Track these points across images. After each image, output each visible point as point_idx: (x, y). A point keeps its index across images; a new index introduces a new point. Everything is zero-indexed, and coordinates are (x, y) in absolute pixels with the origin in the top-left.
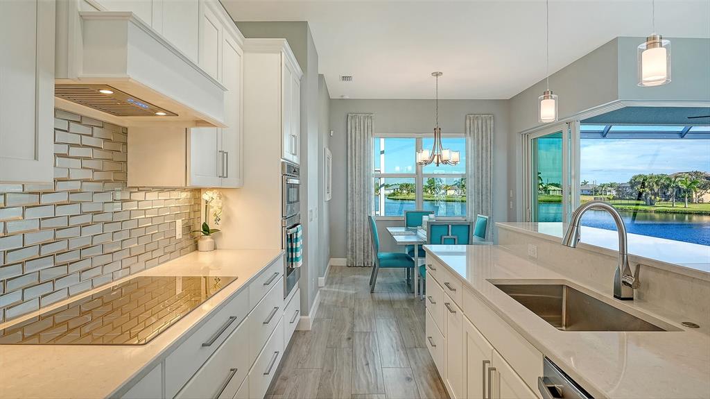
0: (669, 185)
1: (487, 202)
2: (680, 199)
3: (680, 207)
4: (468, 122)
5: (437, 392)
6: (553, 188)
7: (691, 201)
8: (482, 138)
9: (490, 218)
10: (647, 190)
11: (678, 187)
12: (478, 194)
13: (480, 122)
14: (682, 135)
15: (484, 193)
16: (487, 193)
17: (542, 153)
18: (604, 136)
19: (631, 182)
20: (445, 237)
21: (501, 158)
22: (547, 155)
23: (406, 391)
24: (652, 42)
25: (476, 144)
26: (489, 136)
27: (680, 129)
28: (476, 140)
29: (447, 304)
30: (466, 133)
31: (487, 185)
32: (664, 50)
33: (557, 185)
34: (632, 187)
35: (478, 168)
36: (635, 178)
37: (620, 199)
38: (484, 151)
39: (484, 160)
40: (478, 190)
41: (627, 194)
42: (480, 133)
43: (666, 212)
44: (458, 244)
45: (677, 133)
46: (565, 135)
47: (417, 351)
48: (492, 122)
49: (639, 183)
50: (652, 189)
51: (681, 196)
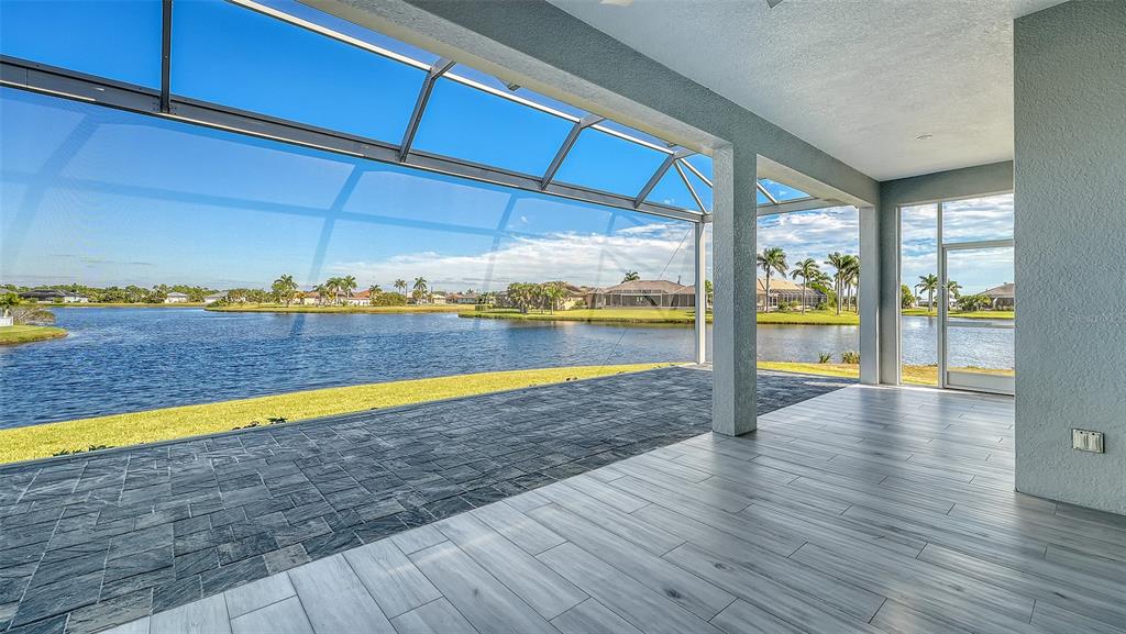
0: (539, 294)
2: (548, 307)
3: (547, 314)
6: (438, 296)
7: (555, 309)
10: (522, 298)
11: (546, 295)
19: (508, 291)
33: (443, 294)
34: (509, 295)
36: (512, 285)
37: (499, 307)
41: (505, 302)
49: (515, 291)
50: (525, 298)
51: (548, 303)
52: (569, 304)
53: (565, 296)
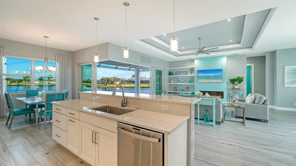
0: (110, 80)
1: (64, 86)
2: (112, 84)
3: (112, 86)
4: (57, 57)
5: (62, 153)
7: (114, 84)
8: (63, 63)
9: (69, 91)
10: (105, 81)
11: (112, 81)
12: (61, 83)
13: (62, 58)
14: (116, 68)
15: (63, 82)
16: (64, 82)
17: (85, 70)
18: (99, 67)
19: (101, 79)
20: (54, 99)
21: (70, 71)
22: (86, 71)
23: (48, 158)
24: (126, 49)
25: (60, 65)
26: (65, 63)
27: (116, 67)
28: (60, 64)
29: (70, 120)
30: (56, 61)
31: (64, 80)
32: (128, 51)
34: (101, 81)
35: (61, 74)
36: (102, 78)
37: (98, 84)
38: (63, 68)
39: (63, 71)
40: (61, 81)
41: (100, 82)
42: (62, 61)
43: (109, 87)
44: (59, 101)
45: (115, 67)
46: (92, 65)
47: (47, 143)
48: (67, 58)
49: (103, 79)
50: (106, 81)
51: (112, 83)
52: (118, 83)
53: (117, 81)
